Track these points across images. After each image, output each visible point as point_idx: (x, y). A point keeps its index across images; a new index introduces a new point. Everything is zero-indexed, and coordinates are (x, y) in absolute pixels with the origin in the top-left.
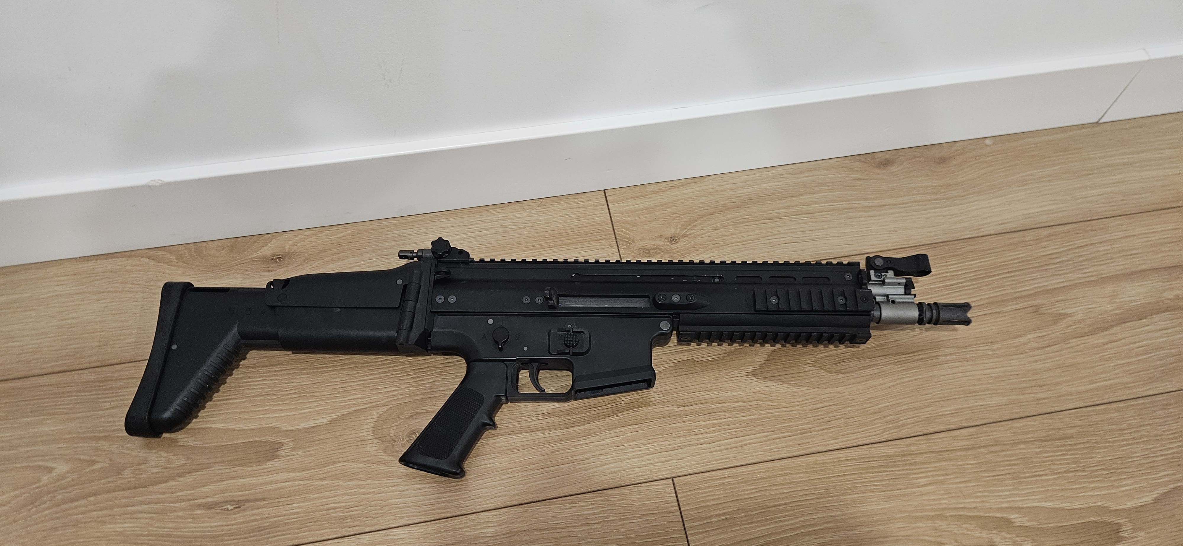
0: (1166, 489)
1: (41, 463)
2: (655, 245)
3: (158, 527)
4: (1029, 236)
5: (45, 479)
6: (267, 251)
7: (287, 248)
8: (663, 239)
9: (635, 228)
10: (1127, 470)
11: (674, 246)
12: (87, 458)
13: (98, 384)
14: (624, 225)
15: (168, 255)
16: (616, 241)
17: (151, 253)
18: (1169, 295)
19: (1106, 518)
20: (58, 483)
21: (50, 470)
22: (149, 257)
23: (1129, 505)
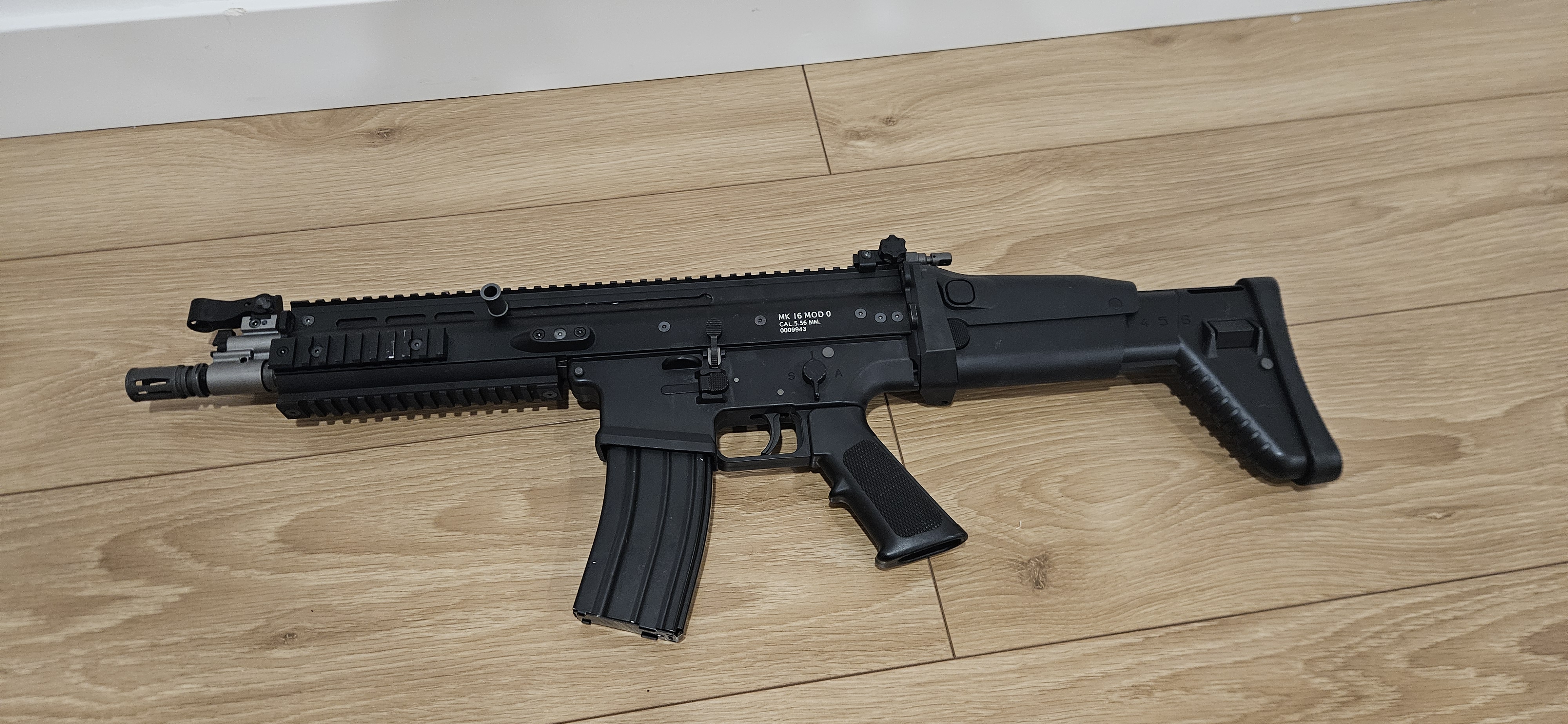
0: (1519, 401)
1: (81, 348)
2: (866, 127)
3: (225, 420)
4: (1346, 122)
5: (85, 364)
6: (373, 124)
7: (397, 122)
8: (877, 120)
9: (841, 108)
10: (1469, 380)
11: (891, 128)
12: (140, 343)
13: (154, 264)
14: (827, 104)
15: (248, 127)
16: (817, 123)
17: (227, 123)
18: (1527, 188)
19: (1441, 432)
20: (101, 370)
21: (94, 354)
22: (224, 128)
23: (1471, 418)
